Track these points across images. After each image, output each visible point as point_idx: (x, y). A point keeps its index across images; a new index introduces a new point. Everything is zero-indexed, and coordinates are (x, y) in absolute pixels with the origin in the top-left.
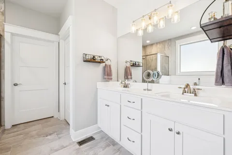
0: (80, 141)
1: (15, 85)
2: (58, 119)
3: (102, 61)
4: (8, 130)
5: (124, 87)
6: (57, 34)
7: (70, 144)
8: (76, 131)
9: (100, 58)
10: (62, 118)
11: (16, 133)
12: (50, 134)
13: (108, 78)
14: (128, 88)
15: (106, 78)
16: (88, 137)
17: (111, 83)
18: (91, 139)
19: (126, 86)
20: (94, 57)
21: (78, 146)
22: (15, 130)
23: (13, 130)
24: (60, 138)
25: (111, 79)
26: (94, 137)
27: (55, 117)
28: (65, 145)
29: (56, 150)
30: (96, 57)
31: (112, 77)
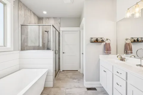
0: (88, 87)
1: (63, 53)
2: (79, 72)
3: (103, 41)
4: (62, 72)
5: (121, 60)
6: (79, 27)
7: (83, 87)
8: (86, 81)
9: (101, 39)
10: (81, 72)
11: (64, 74)
12: (75, 79)
13: (107, 53)
14: (124, 61)
15: (106, 53)
16: (93, 87)
17: (110, 56)
18: (94, 89)
19: (122, 59)
20: (97, 39)
21: (86, 90)
22: (63, 72)
23: (62, 73)
24: (79, 82)
25: (110, 53)
26: (97, 89)
27: (79, 71)
28: (80, 87)
29: (76, 88)
30: (99, 39)
31: (111, 52)
